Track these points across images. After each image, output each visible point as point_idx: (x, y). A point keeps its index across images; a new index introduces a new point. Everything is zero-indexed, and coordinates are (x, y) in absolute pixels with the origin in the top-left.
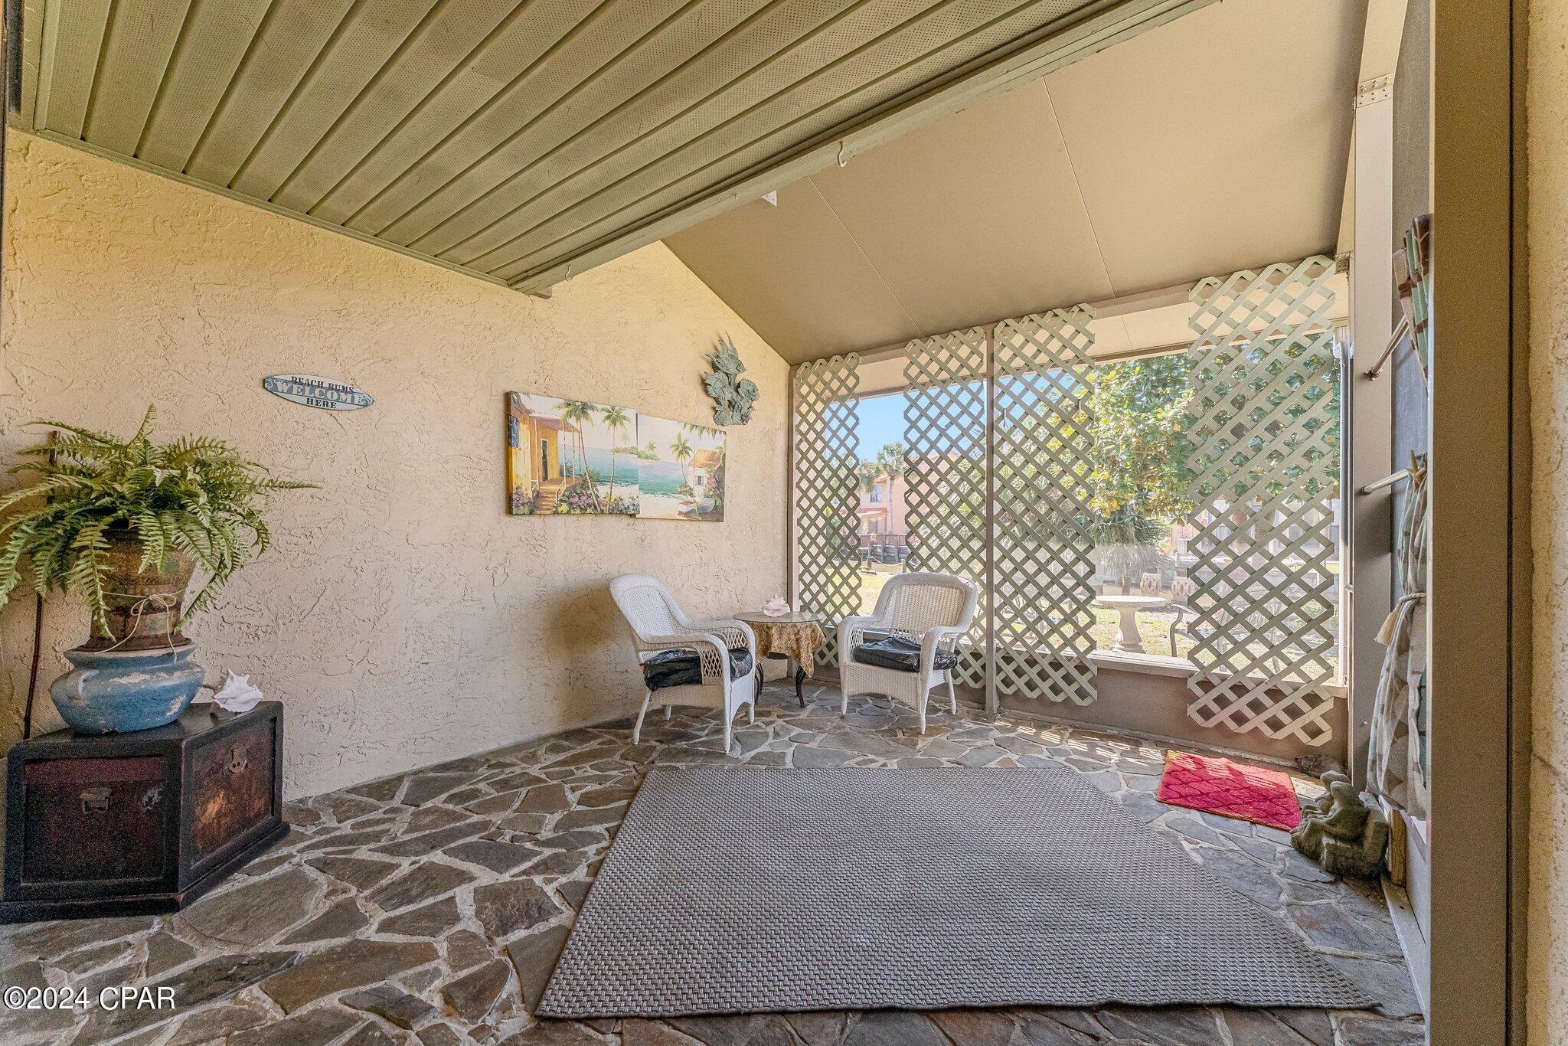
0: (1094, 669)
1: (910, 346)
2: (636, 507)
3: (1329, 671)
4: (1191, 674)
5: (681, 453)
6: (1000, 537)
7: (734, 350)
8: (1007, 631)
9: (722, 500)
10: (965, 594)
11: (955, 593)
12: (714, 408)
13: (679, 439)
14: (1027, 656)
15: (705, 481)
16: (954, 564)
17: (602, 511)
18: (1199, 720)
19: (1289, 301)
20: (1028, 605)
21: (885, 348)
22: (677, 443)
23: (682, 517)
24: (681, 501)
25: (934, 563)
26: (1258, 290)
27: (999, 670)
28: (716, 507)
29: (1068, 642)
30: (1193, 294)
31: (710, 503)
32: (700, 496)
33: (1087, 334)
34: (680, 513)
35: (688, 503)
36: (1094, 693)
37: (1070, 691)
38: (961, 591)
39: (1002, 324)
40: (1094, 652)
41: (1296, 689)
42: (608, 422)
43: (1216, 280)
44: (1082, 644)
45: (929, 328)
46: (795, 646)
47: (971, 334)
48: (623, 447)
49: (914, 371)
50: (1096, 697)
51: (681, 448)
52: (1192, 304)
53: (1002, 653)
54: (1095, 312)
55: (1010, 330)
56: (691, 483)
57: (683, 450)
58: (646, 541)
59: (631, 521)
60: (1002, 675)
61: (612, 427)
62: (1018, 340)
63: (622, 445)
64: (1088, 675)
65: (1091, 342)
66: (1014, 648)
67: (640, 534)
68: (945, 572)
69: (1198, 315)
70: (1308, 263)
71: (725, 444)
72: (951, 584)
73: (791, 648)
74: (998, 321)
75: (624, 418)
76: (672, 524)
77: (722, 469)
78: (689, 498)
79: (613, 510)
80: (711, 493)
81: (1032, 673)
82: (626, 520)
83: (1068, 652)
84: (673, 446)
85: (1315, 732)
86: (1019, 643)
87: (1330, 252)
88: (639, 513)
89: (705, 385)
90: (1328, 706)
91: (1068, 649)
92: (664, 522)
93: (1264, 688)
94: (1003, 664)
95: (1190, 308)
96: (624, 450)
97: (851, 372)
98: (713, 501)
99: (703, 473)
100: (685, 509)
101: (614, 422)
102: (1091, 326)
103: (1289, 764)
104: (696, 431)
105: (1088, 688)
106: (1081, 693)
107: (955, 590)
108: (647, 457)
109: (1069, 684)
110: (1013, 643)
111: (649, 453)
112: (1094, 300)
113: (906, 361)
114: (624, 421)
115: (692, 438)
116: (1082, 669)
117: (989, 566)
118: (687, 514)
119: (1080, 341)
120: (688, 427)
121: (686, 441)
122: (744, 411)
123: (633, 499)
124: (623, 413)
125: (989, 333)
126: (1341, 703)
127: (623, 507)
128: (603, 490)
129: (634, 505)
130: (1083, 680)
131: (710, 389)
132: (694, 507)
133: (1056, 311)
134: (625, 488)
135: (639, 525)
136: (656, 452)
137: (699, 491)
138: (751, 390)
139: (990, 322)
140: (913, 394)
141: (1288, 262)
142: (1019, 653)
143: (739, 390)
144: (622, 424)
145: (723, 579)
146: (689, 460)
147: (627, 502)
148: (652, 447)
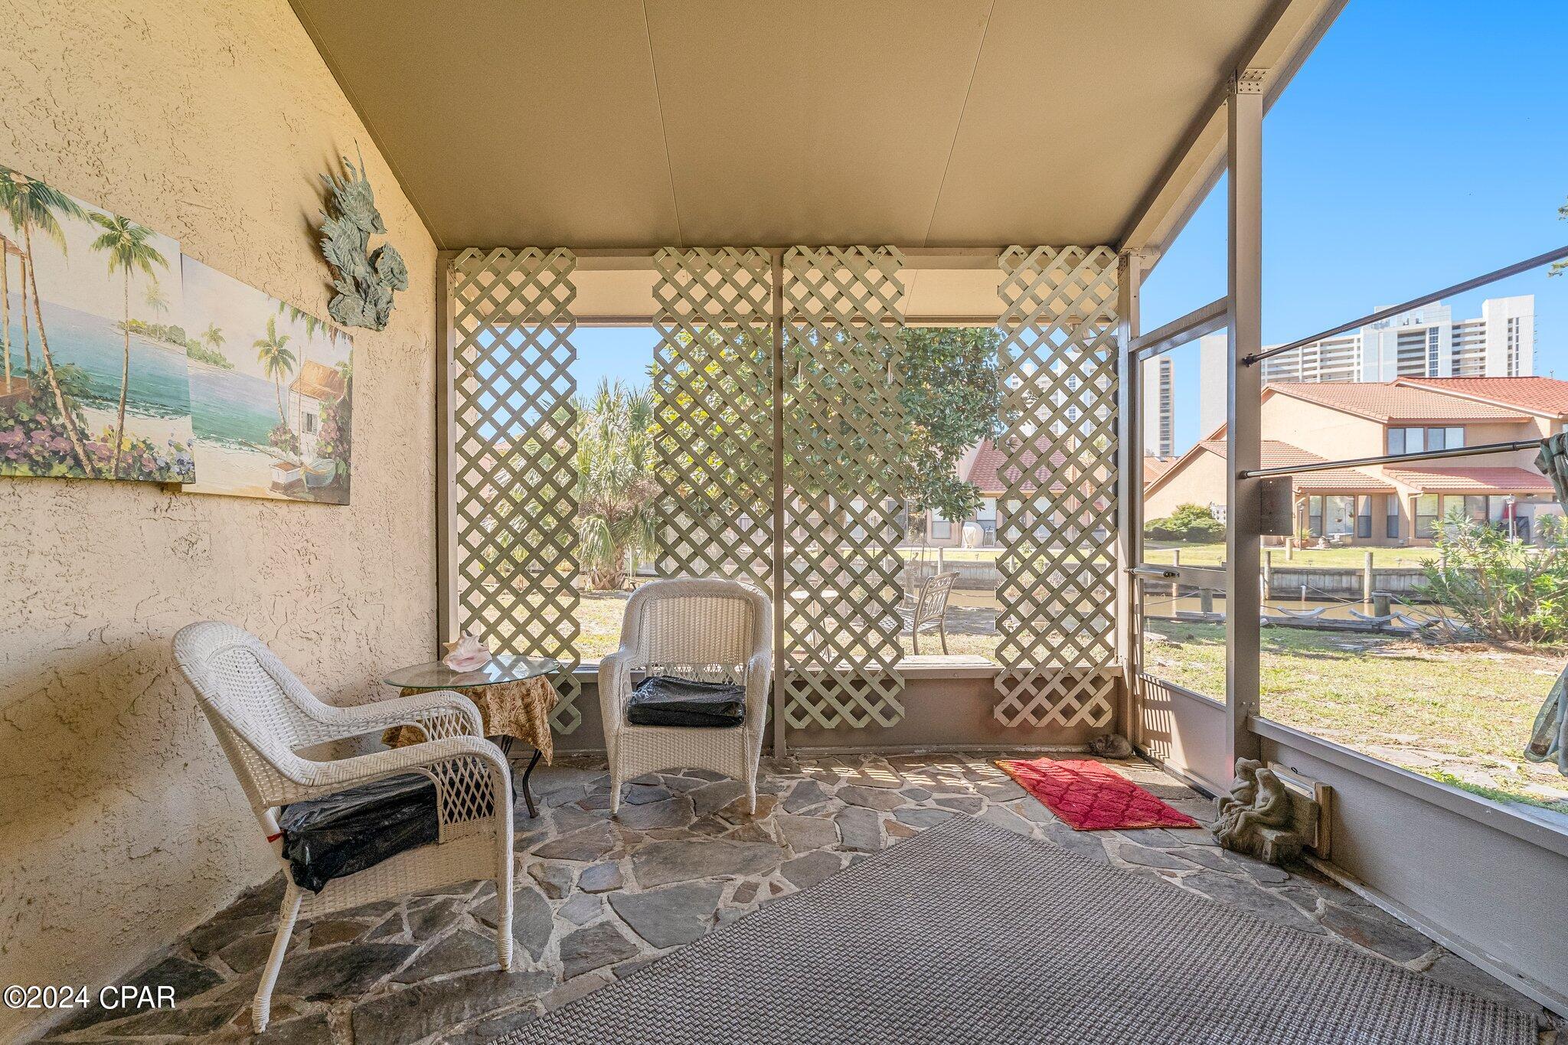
0: (901, 681)
1: (661, 254)
2: (187, 468)
3: (1112, 652)
4: (998, 673)
5: (274, 361)
6: (792, 528)
7: (367, 187)
8: (799, 648)
9: (348, 465)
10: (754, 606)
11: (737, 606)
12: (328, 287)
13: (272, 332)
14: (824, 677)
15: (319, 425)
16: (729, 567)
17: (98, 472)
18: (1004, 720)
19: (1083, 286)
20: (825, 613)
21: (617, 251)
22: (267, 339)
23: (278, 495)
24: (276, 461)
25: (699, 565)
26: (1057, 269)
27: (789, 699)
28: (337, 477)
29: (872, 653)
30: (1002, 260)
31: (327, 468)
32: (311, 455)
33: (896, 283)
34: (275, 486)
35: (288, 466)
36: (901, 709)
37: (874, 711)
38: (747, 602)
39: (793, 251)
40: (902, 661)
41: (1085, 674)
42: (109, 252)
43: (1022, 250)
44: (887, 654)
45: (696, 235)
46: (523, 718)
47: (750, 254)
48: (151, 323)
49: (669, 292)
50: (903, 715)
51: (274, 350)
52: (1001, 271)
53: (792, 678)
54: (904, 259)
55: (804, 261)
56: (295, 424)
57: (279, 356)
58: (200, 546)
59: (163, 500)
60: (793, 706)
61: (120, 268)
62: (814, 275)
63: (148, 316)
64: (895, 690)
65: (900, 293)
66: (808, 669)
67: (183, 530)
68: (714, 577)
69: (1006, 285)
70: (1096, 253)
71: (351, 359)
72: (730, 593)
73: (517, 722)
74: (787, 246)
75: (153, 254)
76: (255, 509)
77: (347, 405)
78: (292, 457)
79: (127, 471)
80: (330, 450)
81: (830, 697)
82: (150, 498)
83: (873, 665)
84: (258, 344)
85: (1097, 713)
86: (814, 661)
87: (1115, 244)
88: (193, 481)
89: (316, 237)
90: (1109, 687)
91: (873, 661)
92: (237, 505)
93: (1060, 677)
94: (793, 691)
95: (998, 276)
96: (154, 331)
97: (560, 277)
98: (333, 466)
99: (315, 407)
100: (283, 478)
101: (126, 256)
102: (901, 275)
103: (1080, 749)
104: (302, 324)
105: (894, 704)
106: (888, 713)
107: (737, 601)
108: (204, 358)
109: (873, 703)
110: (807, 662)
111: (211, 348)
112: (905, 244)
113: (655, 276)
114: (150, 261)
115: (296, 335)
116: (888, 683)
117: (779, 565)
118: (289, 488)
119: (888, 290)
120: (288, 310)
121: (284, 338)
122: (382, 305)
123: (179, 450)
124: (148, 241)
125: (776, 258)
126: (1119, 681)
127: (152, 465)
128: (98, 421)
129: (181, 462)
130: (889, 697)
131: (328, 247)
132: (299, 474)
133: (860, 248)
134: (158, 420)
135: (181, 509)
136: (223, 350)
137: (309, 442)
138: (396, 271)
139: (779, 245)
140: (669, 328)
141: (1082, 247)
142: (814, 674)
143: (379, 263)
144: (145, 266)
145: (347, 614)
146: (289, 379)
147: (164, 454)
148: (215, 337)
